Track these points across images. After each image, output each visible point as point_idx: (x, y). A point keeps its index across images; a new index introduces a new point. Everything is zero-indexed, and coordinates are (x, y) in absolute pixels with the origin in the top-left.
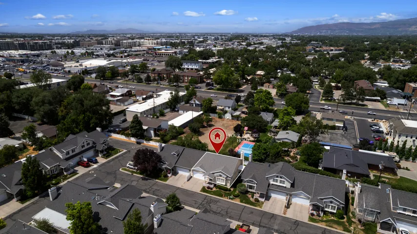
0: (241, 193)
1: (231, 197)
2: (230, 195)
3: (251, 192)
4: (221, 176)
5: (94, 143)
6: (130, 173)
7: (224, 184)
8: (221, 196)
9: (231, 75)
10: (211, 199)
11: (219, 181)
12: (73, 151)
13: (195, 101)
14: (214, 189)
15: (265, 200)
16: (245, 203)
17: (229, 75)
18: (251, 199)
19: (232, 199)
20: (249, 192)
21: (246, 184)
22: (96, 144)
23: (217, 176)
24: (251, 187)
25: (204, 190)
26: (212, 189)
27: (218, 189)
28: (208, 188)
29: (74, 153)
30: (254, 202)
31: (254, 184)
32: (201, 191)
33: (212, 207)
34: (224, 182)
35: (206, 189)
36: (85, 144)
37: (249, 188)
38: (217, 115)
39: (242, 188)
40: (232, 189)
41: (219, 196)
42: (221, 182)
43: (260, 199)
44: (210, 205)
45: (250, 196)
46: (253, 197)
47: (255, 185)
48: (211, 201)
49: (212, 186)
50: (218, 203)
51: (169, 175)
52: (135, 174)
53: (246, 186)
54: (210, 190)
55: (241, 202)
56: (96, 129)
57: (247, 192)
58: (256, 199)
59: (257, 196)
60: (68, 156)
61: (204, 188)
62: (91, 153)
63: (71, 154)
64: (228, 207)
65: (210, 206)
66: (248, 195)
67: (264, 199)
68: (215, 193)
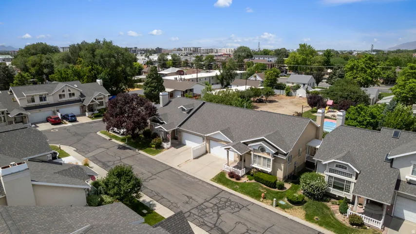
0: (311, 195)
1: (281, 202)
2: (281, 198)
3: (339, 198)
4: (263, 150)
5: (82, 95)
6: (108, 138)
7: (269, 170)
8: (257, 196)
9: (311, 56)
10: (229, 200)
11: (259, 164)
12: (42, 99)
13: (255, 77)
14: (245, 180)
15: (386, 224)
16: (321, 225)
17: (307, 55)
18: (339, 216)
19: (284, 208)
20: (334, 197)
21: (326, 174)
22: (85, 97)
23: (255, 150)
24: (339, 185)
25: (221, 178)
26: (238, 178)
27: (253, 181)
28: (232, 175)
29: (44, 103)
30: (348, 225)
31: (350, 176)
32: (214, 180)
33: (222, 218)
34: (268, 166)
35: (227, 176)
36: (67, 93)
37: (335, 187)
38: (284, 91)
39: (313, 183)
40: (288, 186)
41: (252, 197)
42: (262, 165)
43: (367, 221)
44: (221, 212)
45: (334, 207)
46: (343, 211)
47: (353, 179)
48: (228, 203)
49: (241, 172)
50: (243, 213)
51: (165, 145)
52: (113, 140)
53: (326, 179)
54: (234, 180)
55: (309, 218)
56: (96, 81)
57: (327, 196)
58: (353, 217)
59: (356, 210)
60: (32, 104)
61: (222, 174)
62: (74, 109)
63: (37, 102)
64: (267, 225)
65: (219, 216)
66: (329, 204)
67: (382, 222)
68: (244, 189)
